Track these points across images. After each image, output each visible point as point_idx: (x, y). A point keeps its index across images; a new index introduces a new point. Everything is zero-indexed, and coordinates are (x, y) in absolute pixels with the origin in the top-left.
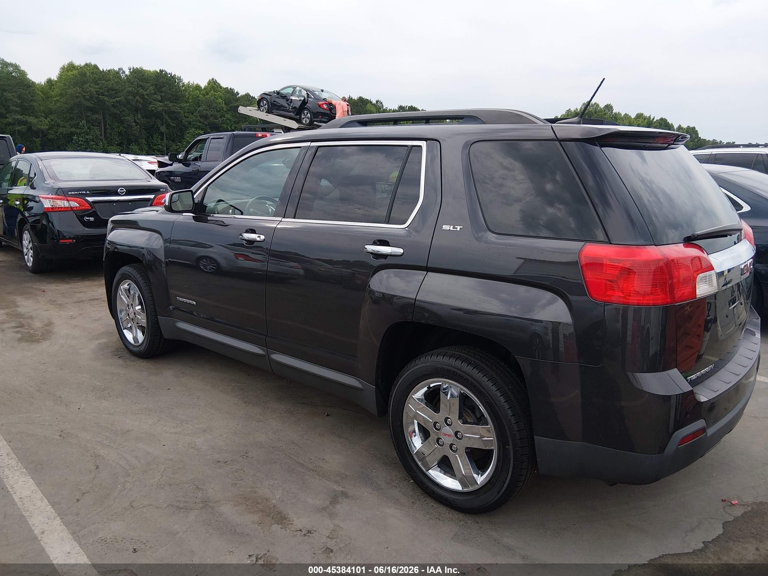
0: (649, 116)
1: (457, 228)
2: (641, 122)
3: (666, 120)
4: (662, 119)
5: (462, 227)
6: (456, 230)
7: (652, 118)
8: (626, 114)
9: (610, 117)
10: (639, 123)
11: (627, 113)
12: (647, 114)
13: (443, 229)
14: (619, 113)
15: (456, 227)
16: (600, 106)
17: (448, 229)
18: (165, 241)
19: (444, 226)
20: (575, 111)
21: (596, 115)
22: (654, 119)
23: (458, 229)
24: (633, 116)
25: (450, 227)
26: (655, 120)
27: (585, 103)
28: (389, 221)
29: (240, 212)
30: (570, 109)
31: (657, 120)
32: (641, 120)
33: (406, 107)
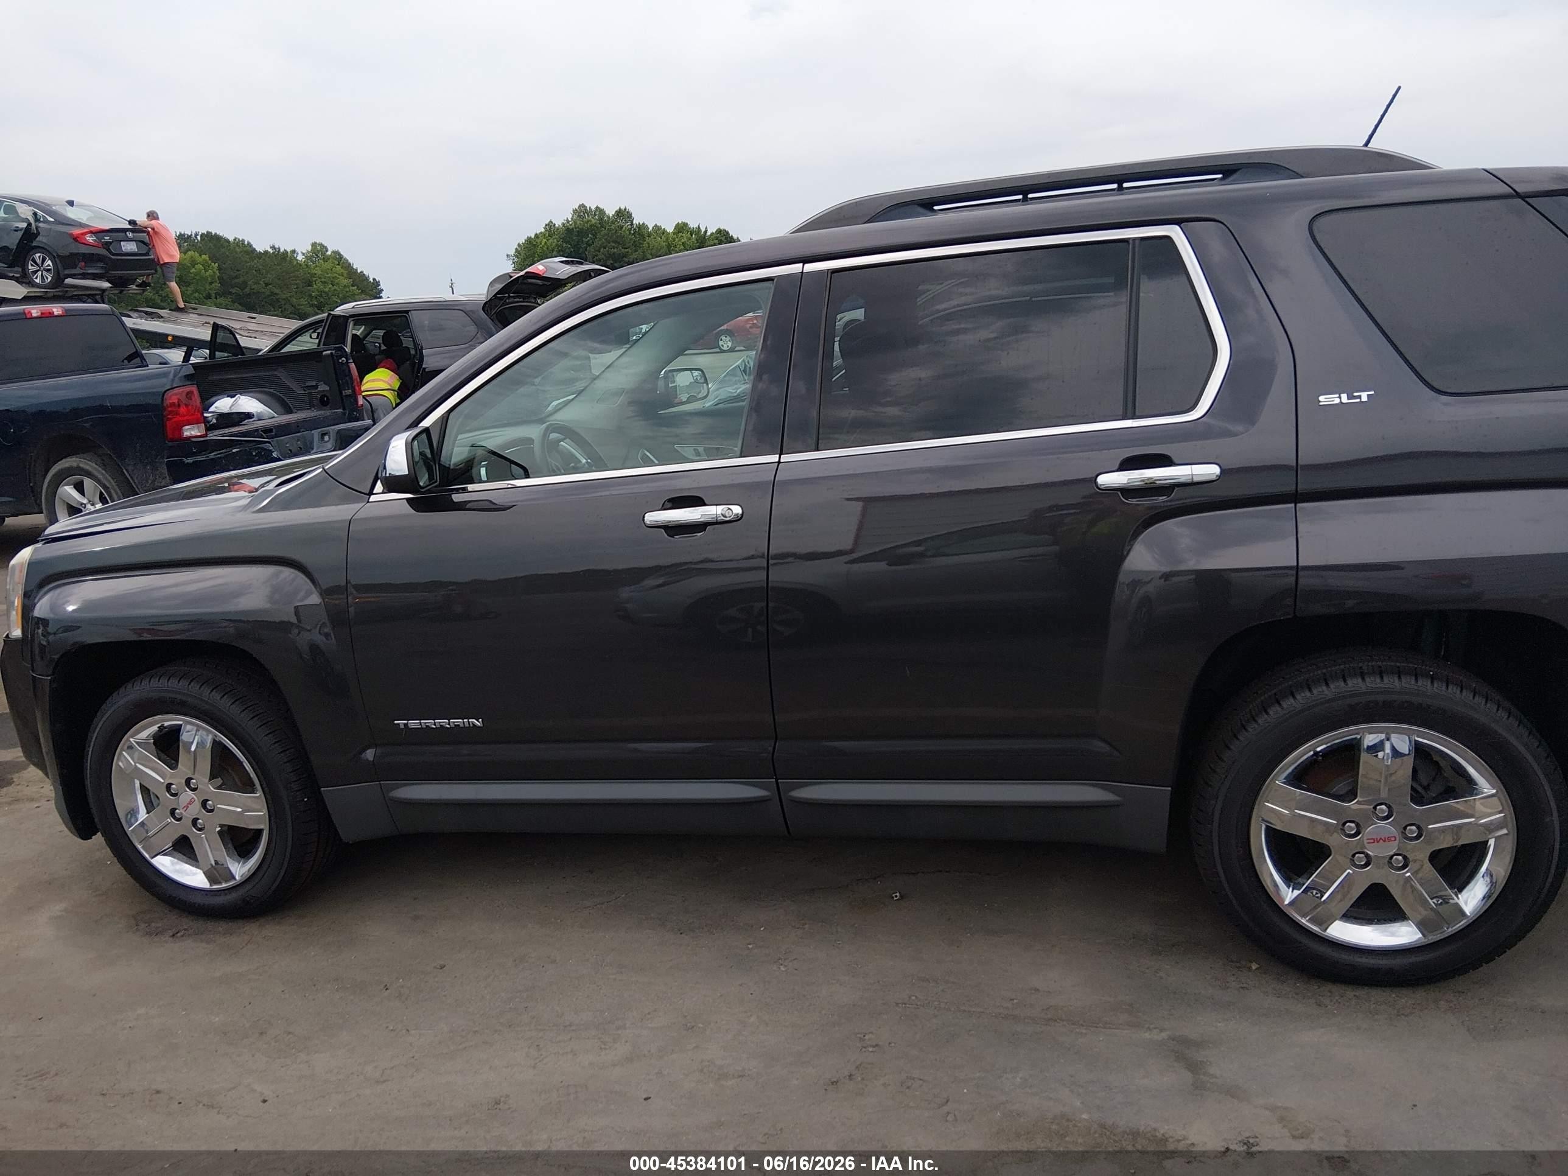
0: (697, 226)
1: (1360, 397)
2: (685, 239)
3: (728, 233)
4: (719, 231)
5: (1372, 393)
6: (1358, 400)
7: (703, 230)
8: (656, 226)
9: (630, 233)
10: (683, 241)
11: (659, 225)
12: (693, 225)
13: (1321, 404)
14: (643, 224)
15: (1355, 394)
16: (607, 212)
17: (1337, 401)
18: (325, 593)
19: (1321, 398)
20: (563, 224)
21: (604, 232)
22: (706, 232)
23: (1364, 398)
24: (670, 229)
25: (1340, 397)
26: (709, 234)
27: (576, 210)
28: (1135, 413)
29: (521, 471)
30: (551, 222)
31: (712, 234)
32: (686, 235)
33: (196, 235)
